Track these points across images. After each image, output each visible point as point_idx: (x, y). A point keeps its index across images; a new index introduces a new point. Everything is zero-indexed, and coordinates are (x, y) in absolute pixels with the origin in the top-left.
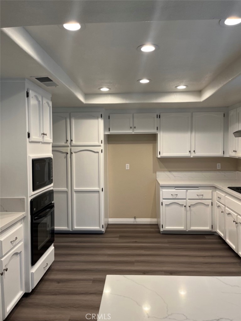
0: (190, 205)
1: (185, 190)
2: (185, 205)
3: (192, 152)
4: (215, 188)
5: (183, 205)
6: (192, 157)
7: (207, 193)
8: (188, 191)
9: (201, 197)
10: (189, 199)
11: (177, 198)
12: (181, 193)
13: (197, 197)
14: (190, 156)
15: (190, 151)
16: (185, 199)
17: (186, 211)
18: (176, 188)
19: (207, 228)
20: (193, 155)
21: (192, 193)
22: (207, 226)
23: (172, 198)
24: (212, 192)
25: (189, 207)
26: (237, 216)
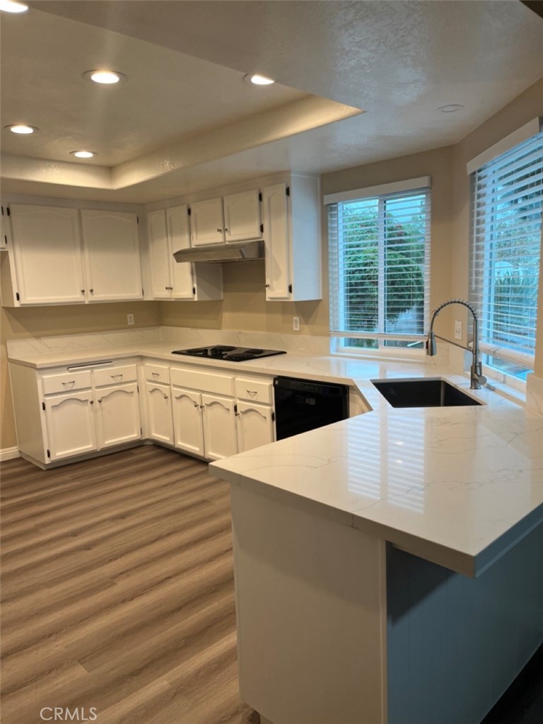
0: (100, 399)
1: (89, 371)
2: (91, 400)
3: (88, 292)
4: (142, 358)
5: (87, 400)
6: (87, 303)
7: (129, 369)
8: (95, 371)
9: (118, 379)
10: (98, 387)
11: (74, 388)
12: (82, 377)
13: (113, 381)
14: (84, 302)
15: (83, 291)
16: (90, 388)
17: (95, 411)
18: (70, 369)
19: (134, 436)
20: (88, 299)
21: (102, 374)
22: (132, 433)
23: (65, 390)
24: (137, 366)
25: (100, 402)
26: (201, 396)
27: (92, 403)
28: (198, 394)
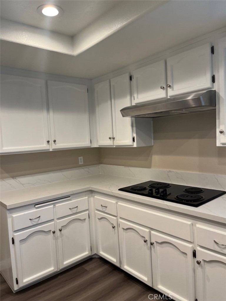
0: (60, 228)
1: (52, 206)
2: (53, 230)
3: (52, 142)
4: (92, 192)
5: (50, 231)
6: (51, 150)
7: (82, 201)
8: (57, 205)
9: (75, 210)
10: (58, 219)
11: (40, 222)
12: (46, 211)
13: (70, 212)
14: (49, 150)
15: (48, 142)
16: (53, 220)
17: (56, 239)
18: (36, 206)
19: (85, 254)
20: (52, 147)
21: (63, 207)
22: (84, 251)
23: (32, 225)
24: (88, 198)
25: (60, 230)
26: (150, 232)
27: (54, 232)
28: (147, 230)
